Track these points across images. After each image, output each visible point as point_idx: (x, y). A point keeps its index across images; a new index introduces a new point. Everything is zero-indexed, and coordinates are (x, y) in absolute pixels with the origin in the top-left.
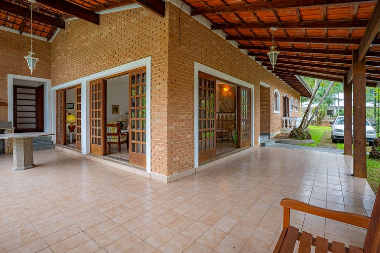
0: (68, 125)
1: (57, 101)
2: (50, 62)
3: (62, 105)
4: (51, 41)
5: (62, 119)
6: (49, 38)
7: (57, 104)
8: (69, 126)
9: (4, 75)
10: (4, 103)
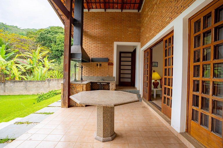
0: (153, 81)
1: (144, 60)
2: (140, 28)
3: (149, 63)
4: (140, 11)
5: (148, 76)
6: (139, 9)
7: (144, 63)
8: (153, 83)
9: (112, 43)
10: (112, 63)
